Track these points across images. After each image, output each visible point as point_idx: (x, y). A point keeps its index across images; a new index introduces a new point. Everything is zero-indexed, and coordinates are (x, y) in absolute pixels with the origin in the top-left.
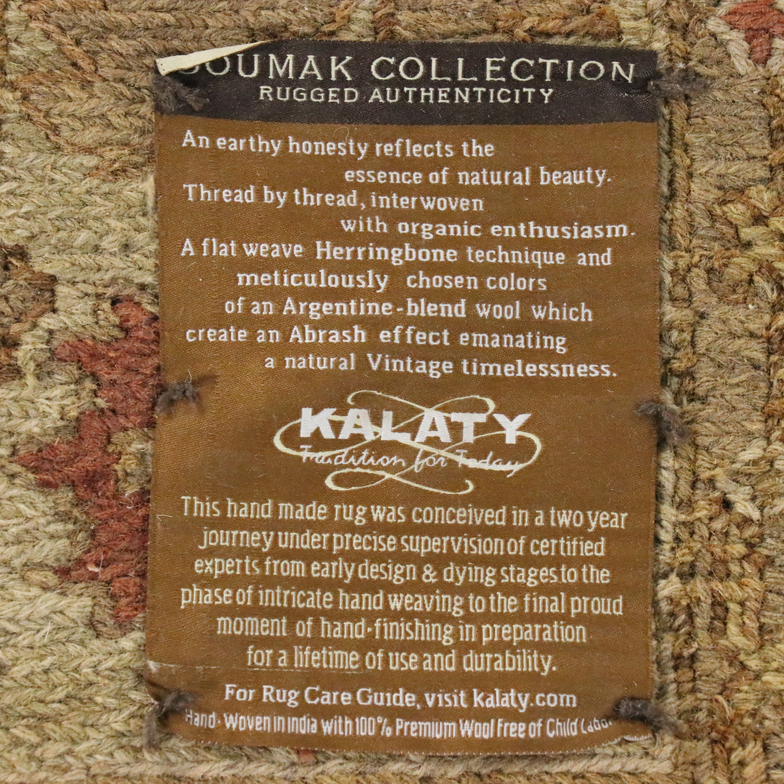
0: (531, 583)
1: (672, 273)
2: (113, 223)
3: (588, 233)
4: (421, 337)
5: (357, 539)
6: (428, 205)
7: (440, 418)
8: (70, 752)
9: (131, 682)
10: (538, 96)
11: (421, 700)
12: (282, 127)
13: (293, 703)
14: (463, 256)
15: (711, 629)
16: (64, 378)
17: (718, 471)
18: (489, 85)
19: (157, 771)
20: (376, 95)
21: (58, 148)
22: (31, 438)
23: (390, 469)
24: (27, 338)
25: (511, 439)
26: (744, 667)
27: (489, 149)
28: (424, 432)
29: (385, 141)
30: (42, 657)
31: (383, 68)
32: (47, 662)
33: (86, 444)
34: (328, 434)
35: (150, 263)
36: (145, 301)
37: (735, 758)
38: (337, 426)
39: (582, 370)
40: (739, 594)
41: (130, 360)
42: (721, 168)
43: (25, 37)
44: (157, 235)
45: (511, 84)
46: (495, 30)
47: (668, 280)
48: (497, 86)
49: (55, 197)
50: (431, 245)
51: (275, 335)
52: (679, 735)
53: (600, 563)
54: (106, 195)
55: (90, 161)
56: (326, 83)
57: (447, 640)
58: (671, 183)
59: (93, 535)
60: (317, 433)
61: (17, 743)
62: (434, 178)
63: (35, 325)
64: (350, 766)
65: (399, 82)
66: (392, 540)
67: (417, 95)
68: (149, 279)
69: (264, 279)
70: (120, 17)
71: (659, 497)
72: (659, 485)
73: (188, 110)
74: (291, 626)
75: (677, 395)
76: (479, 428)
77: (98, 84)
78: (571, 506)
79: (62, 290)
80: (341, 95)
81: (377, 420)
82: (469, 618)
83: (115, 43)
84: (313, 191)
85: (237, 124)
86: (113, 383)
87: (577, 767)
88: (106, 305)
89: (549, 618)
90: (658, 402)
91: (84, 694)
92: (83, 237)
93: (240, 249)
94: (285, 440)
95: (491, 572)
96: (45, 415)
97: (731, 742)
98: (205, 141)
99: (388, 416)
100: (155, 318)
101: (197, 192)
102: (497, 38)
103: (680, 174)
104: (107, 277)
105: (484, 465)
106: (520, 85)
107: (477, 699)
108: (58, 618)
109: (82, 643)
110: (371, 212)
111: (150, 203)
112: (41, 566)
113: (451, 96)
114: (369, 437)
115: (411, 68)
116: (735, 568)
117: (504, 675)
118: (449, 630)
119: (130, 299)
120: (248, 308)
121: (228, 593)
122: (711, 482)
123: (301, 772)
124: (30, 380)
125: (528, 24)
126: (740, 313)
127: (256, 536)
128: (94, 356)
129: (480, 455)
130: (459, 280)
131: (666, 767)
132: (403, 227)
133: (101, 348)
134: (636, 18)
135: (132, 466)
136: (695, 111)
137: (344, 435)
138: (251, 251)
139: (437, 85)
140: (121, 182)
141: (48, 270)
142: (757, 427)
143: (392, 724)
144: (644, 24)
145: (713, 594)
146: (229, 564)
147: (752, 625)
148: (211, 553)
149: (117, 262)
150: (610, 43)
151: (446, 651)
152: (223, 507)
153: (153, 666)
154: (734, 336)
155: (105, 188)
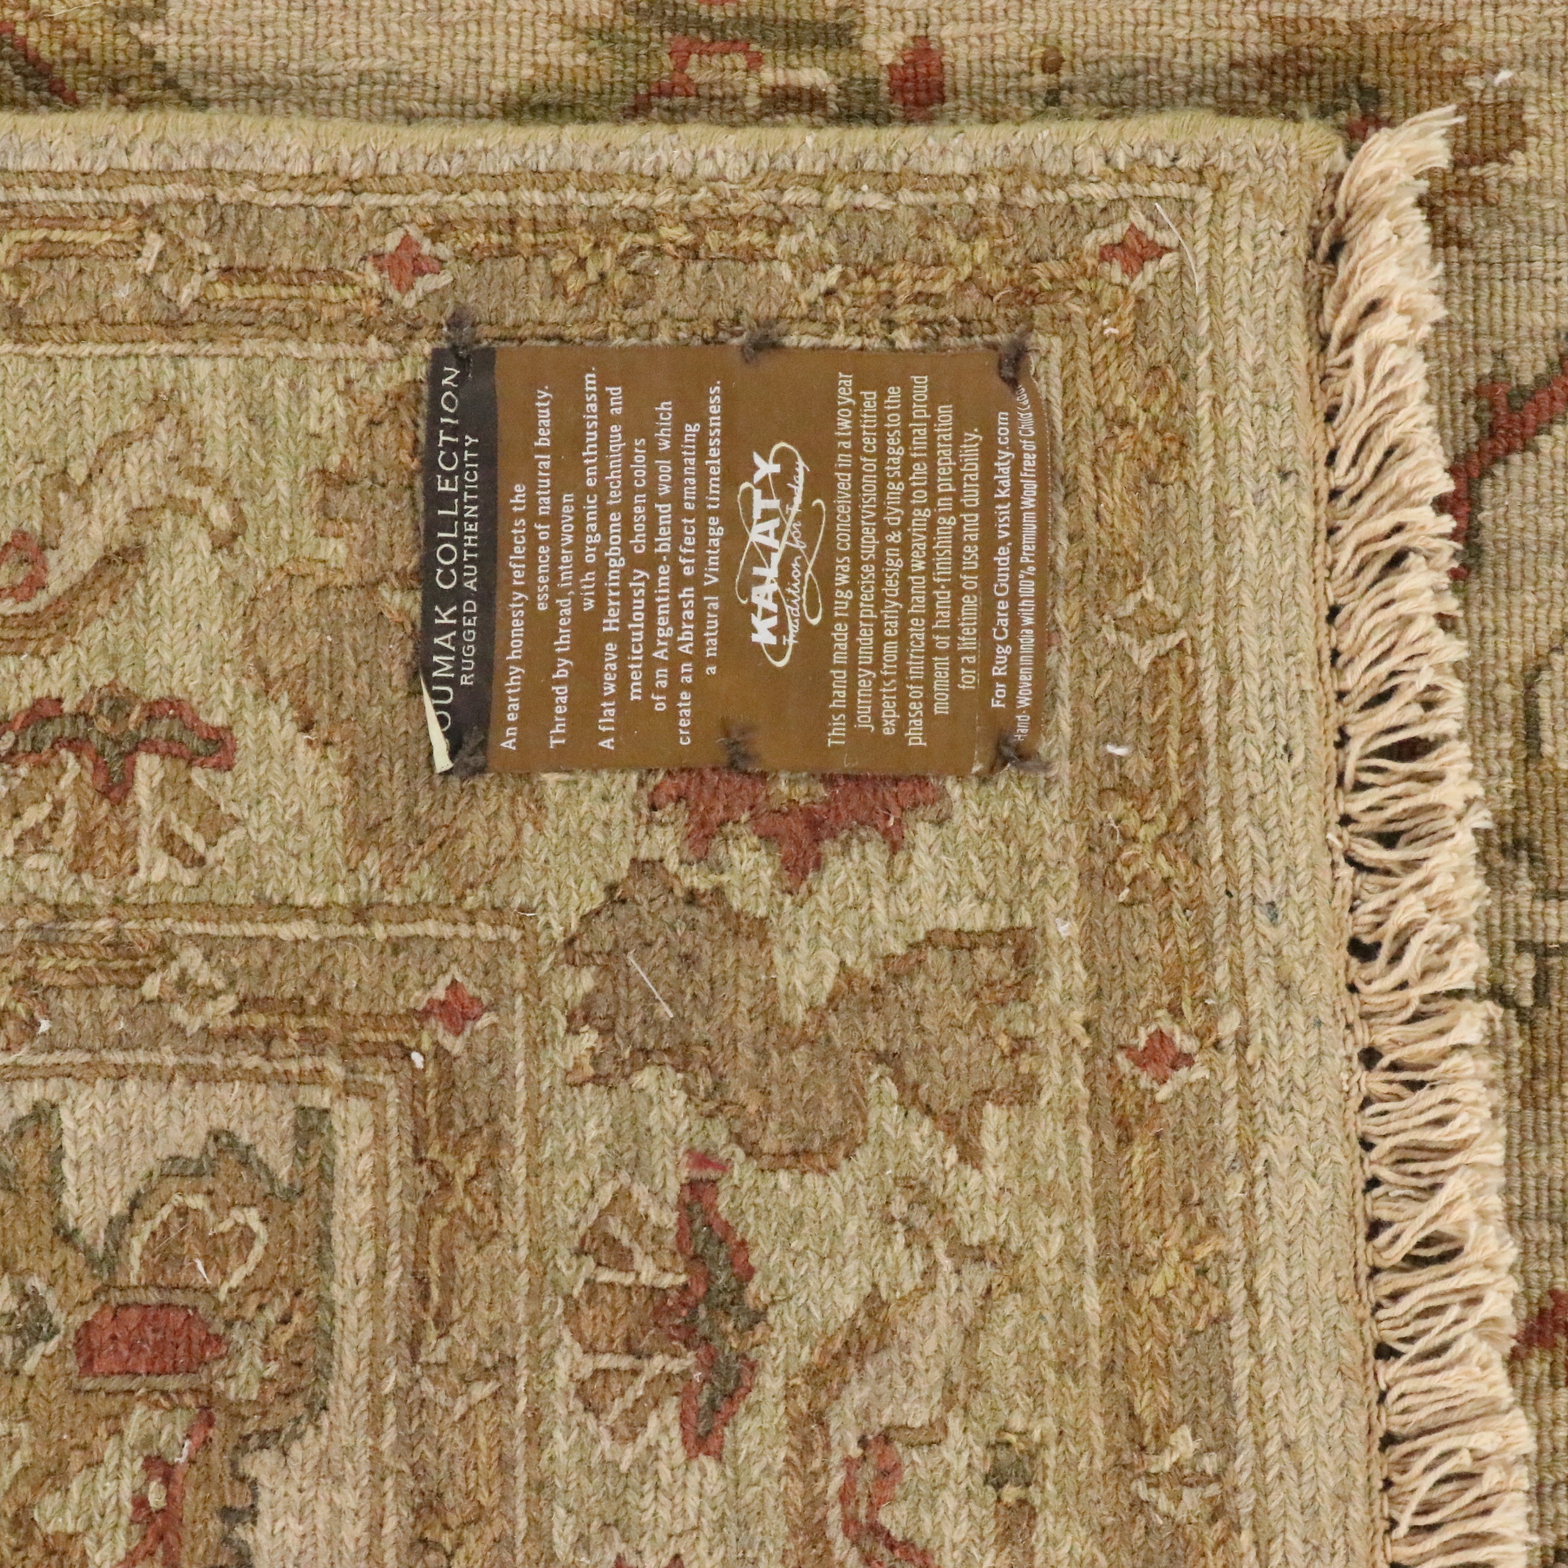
0: (900, 452)
1: (627, 337)
2: (584, 809)
3: (593, 407)
4: (689, 541)
5: (864, 597)
6: (569, 539)
7: (757, 528)
8: (1052, 838)
9: (991, 789)
10: (473, 448)
11: (1004, 542)
12: (498, 666)
13: (1008, 650)
14: (616, 508)
15: (936, 306)
16: (722, 850)
17: (802, 298)
18: (462, 489)
19: (1066, 765)
20: (470, 585)
21: (516, 858)
22: (776, 877)
23: (803, 569)
24: (687, 882)
25: (777, 468)
26: (970, 278)
27: (519, 488)
28: (770, 541)
29: (511, 578)
30: (970, 863)
31: (447, 578)
32: (974, 859)
33: (782, 830)
34: (773, 621)
35: (619, 778)
36: (652, 782)
37: (1047, 286)
38: (767, 614)
39: (715, 410)
40: (906, 282)
41: (706, 794)
42: (536, 297)
43: (417, 888)
44: (595, 771)
45: (460, 471)
46: (411, 487)
47: (633, 341)
48: (462, 482)
49: (560, 859)
50: (606, 535)
51: (686, 667)
52: (1030, 329)
53: (883, 395)
54: (560, 815)
55: (529, 830)
56: (459, 628)
57: (952, 521)
58: (548, 339)
59: (862, 824)
60: (773, 630)
61: (1044, 881)
62: (544, 536)
63: (676, 876)
64: (1061, 603)
65: (459, 565)
66: (865, 568)
67: (471, 550)
68: (634, 778)
69: (636, 677)
70: (399, 806)
71: (824, 348)
72: (813, 348)
73: (483, 745)
74: (940, 653)
75: (734, 334)
76: (766, 495)
77: (458, 824)
78: (834, 419)
79: (643, 854)
80: (469, 616)
81: (761, 580)
82: (932, 503)
83: (422, 808)
84: (557, 636)
85: (495, 704)
86: (726, 808)
87: (1058, 414)
88: (658, 814)
89: (932, 437)
90: (742, 348)
91: (1001, 826)
92: (597, 835)
93: (608, 699)
94: (779, 656)
95: (891, 485)
96: (757, 863)
97: (1034, 287)
98: (511, 731)
99: (757, 571)
100: (669, 773)
101: (557, 736)
102: (419, 483)
103: (540, 331)
104: (631, 814)
105: (799, 490)
106: (462, 464)
107: (1003, 494)
108: (935, 850)
109: (956, 831)
110: (576, 586)
111: (566, 777)
112: (890, 865)
113: (471, 521)
114: (775, 587)
115: (447, 554)
116: (884, 286)
117: (981, 472)
118: (942, 520)
119: (651, 795)
120: (661, 691)
121: (913, 706)
122: (812, 305)
123: (1066, 643)
124: (725, 878)
125: (405, 458)
126: (662, 281)
127: (862, 683)
128: (703, 824)
129: (791, 494)
130: (637, 510)
131: (1056, 341)
132: (590, 559)
133: (697, 818)
134: (402, 369)
135: (802, 788)
136: (485, 317)
137: (774, 608)
138: (611, 689)
139: (462, 532)
140: (548, 803)
141: (626, 864)
142: (762, 268)
143: (1025, 566)
144: (408, 362)
145: (908, 302)
146: (886, 705)
147: (933, 271)
148: (878, 722)
149: (619, 806)
150: (425, 389)
151: (961, 522)
152: (838, 712)
153: (977, 768)
154: (682, 287)
155: (552, 816)
